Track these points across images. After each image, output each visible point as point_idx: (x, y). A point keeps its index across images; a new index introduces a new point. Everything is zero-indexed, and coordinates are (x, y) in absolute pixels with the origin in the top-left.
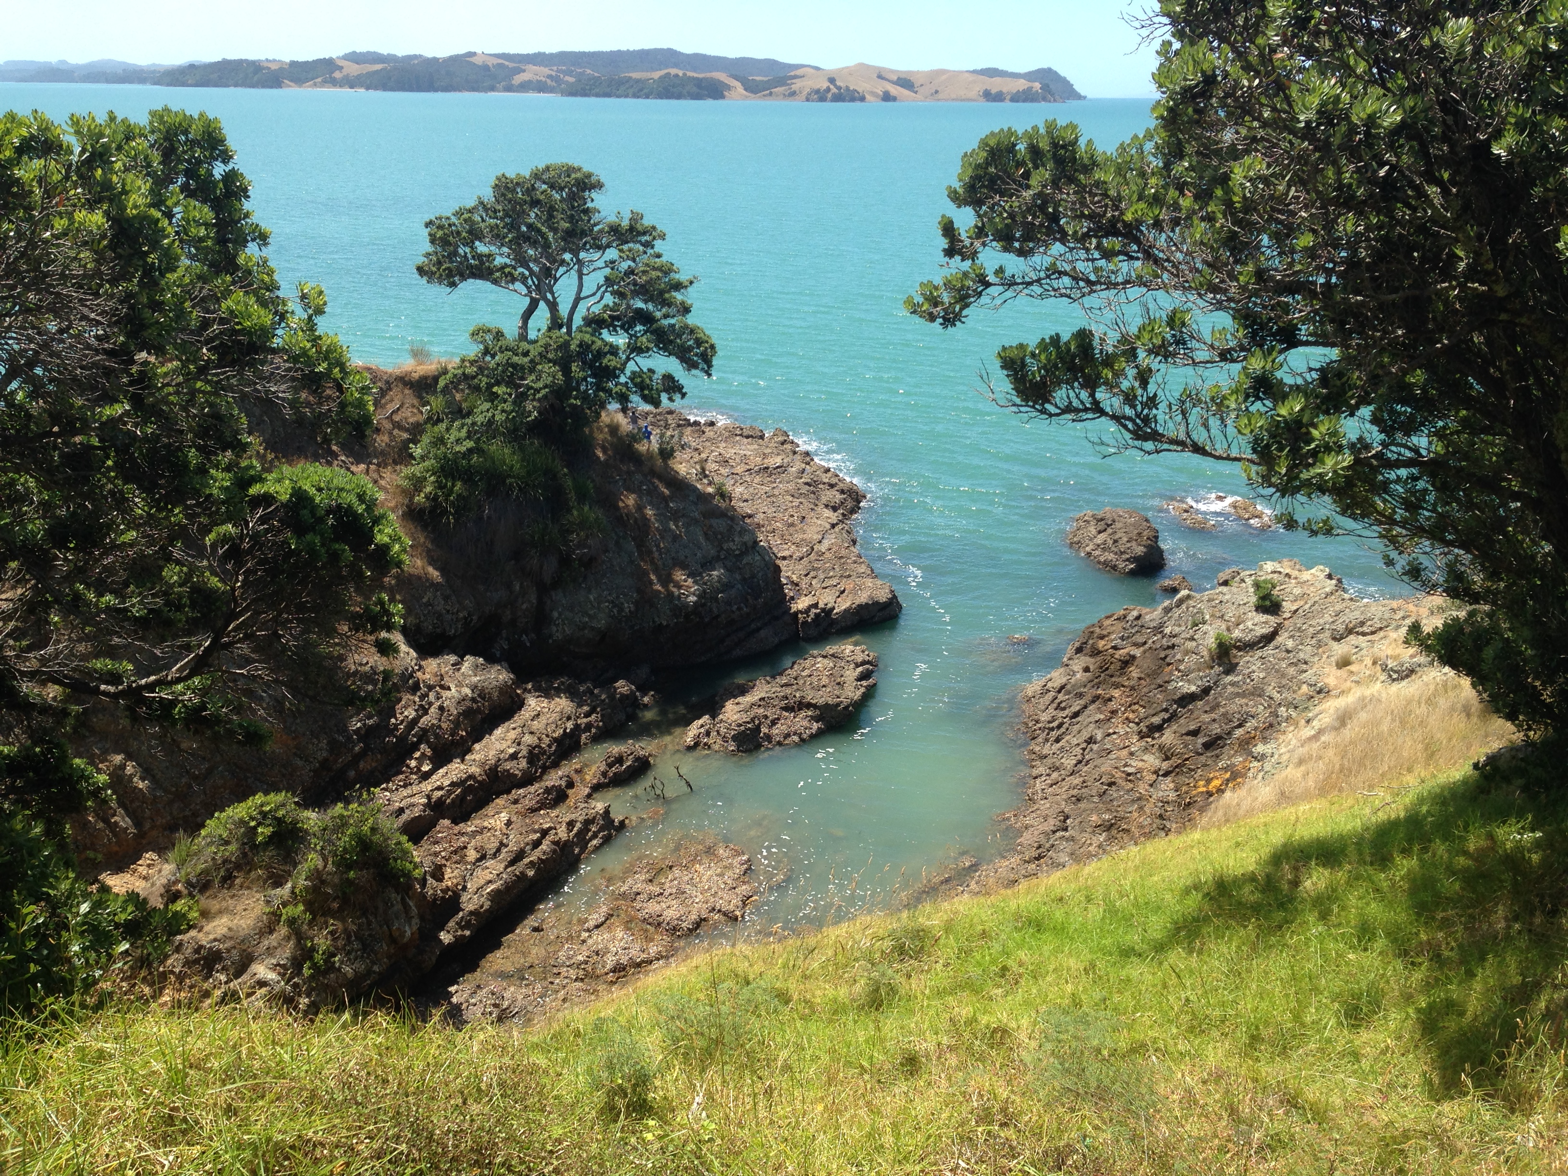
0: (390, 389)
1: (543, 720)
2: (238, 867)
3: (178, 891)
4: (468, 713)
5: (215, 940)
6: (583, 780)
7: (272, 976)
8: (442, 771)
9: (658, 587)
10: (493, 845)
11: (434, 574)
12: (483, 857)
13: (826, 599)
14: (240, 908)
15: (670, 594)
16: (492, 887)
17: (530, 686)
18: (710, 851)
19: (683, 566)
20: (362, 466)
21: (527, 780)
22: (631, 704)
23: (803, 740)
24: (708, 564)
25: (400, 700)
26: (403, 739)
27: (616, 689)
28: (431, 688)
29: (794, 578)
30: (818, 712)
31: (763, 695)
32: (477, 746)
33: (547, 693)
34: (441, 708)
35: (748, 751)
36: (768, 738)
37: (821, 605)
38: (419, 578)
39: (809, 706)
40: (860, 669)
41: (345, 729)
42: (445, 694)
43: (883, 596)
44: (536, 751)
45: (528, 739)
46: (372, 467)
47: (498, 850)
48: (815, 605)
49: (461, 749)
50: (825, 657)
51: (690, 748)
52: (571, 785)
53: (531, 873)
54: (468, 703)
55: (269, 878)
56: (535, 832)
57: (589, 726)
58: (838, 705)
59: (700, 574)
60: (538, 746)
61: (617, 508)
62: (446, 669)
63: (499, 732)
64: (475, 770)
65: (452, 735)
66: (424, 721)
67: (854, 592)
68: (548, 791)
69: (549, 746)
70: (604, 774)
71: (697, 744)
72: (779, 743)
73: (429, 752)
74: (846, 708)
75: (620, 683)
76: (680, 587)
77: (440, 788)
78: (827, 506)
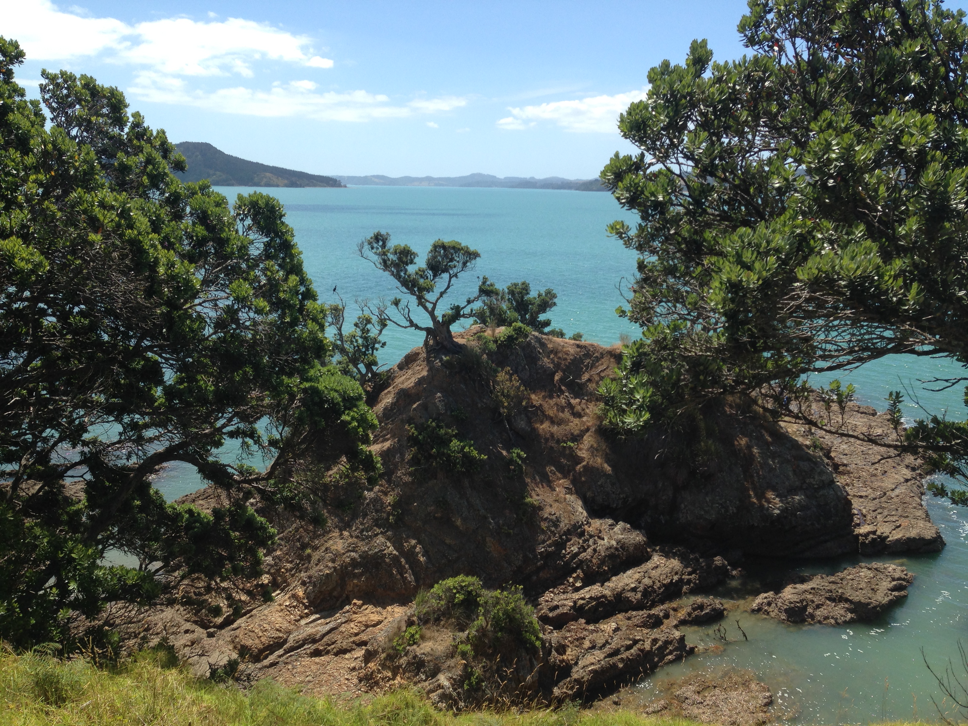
0: (602, 358)
1: (659, 571)
2: (444, 614)
3: (414, 621)
4: (611, 557)
5: (424, 654)
6: (675, 616)
7: (446, 683)
8: (587, 589)
9: (754, 500)
10: (600, 642)
11: (607, 468)
12: (593, 647)
13: (884, 529)
14: (440, 639)
15: (762, 506)
16: (593, 667)
17: (658, 548)
18: (746, 684)
19: (774, 489)
20: (578, 400)
21: (639, 606)
22: (723, 573)
23: (837, 623)
24: (793, 491)
25: (571, 540)
26: (567, 563)
27: (714, 561)
28: (591, 536)
29: (864, 511)
30: (853, 606)
31: (814, 586)
32: (614, 578)
33: (667, 555)
34: (595, 550)
35: (795, 622)
36: (812, 616)
37: (878, 533)
38: (598, 469)
39: (847, 600)
40: (895, 583)
41: (534, 550)
42: (600, 542)
43: (929, 534)
44: (650, 589)
45: (647, 581)
46: (584, 401)
47: (604, 645)
48: (874, 533)
49: (603, 578)
50: (869, 569)
51: (753, 611)
52: (667, 616)
53: (621, 665)
54: (613, 550)
55: (458, 625)
56: (630, 640)
57: (689, 582)
58: (869, 604)
59: (786, 497)
60: (652, 587)
61: (733, 445)
62: (605, 527)
63: (629, 572)
64: (607, 592)
65: (598, 568)
66: (583, 555)
67: (907, 528)
68: (649, 616)
69: (659, 588)
70: (689, 614)
71: (759, 610)
72: (820, 622)
73: (582, 575)
74: (875, 607)
75: (718, 558)
76: (769, 502)
77: (583, 599)
78: (907, 467)
